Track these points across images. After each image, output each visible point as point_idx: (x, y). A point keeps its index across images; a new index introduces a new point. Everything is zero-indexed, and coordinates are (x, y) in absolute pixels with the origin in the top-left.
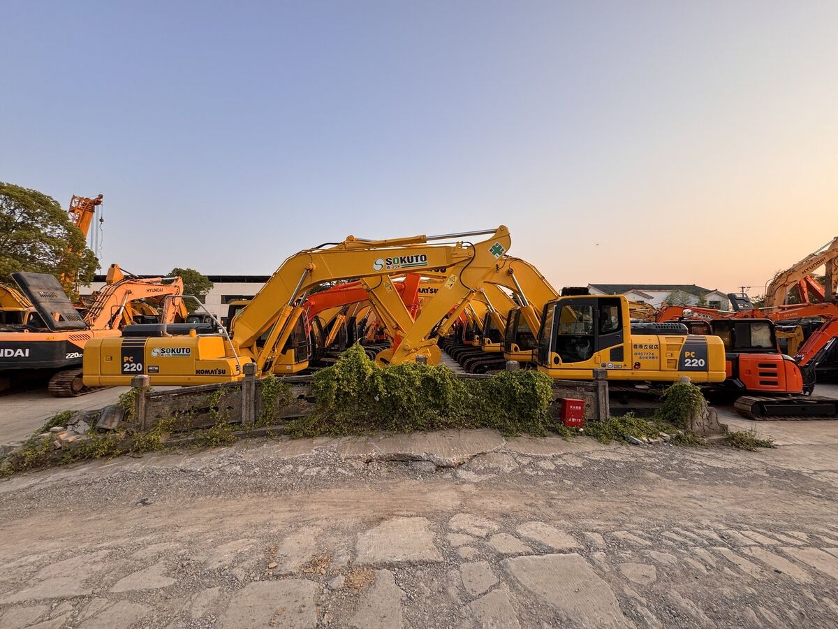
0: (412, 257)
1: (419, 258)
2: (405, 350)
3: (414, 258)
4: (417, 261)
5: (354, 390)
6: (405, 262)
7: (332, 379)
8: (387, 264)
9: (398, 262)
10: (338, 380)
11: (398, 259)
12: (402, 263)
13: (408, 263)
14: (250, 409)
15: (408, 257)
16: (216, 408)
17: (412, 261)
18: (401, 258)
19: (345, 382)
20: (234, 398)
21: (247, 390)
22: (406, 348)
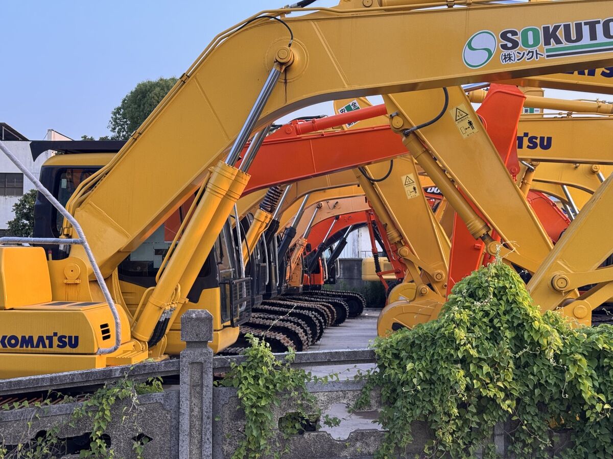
0: (579, 27)
1: (599, 28)
2: (558, 292)
3: (586, 30)
4: (593, 36)
5: (508, 396)
6: (558, 41)
7: (449, 358)
8: (504, 47)
9: (536, 42)
10: (464, 362)
11: (536, 32)
12: (547, 43)
13: (565, 44)
14: (201, 442)
15: (567, 27)
16: (106, 438)
17: (580, 37)
18: (546, 29)
19: (486, 368)
20: (154, 410)
21: (193, 386)
22: (559, 284)
